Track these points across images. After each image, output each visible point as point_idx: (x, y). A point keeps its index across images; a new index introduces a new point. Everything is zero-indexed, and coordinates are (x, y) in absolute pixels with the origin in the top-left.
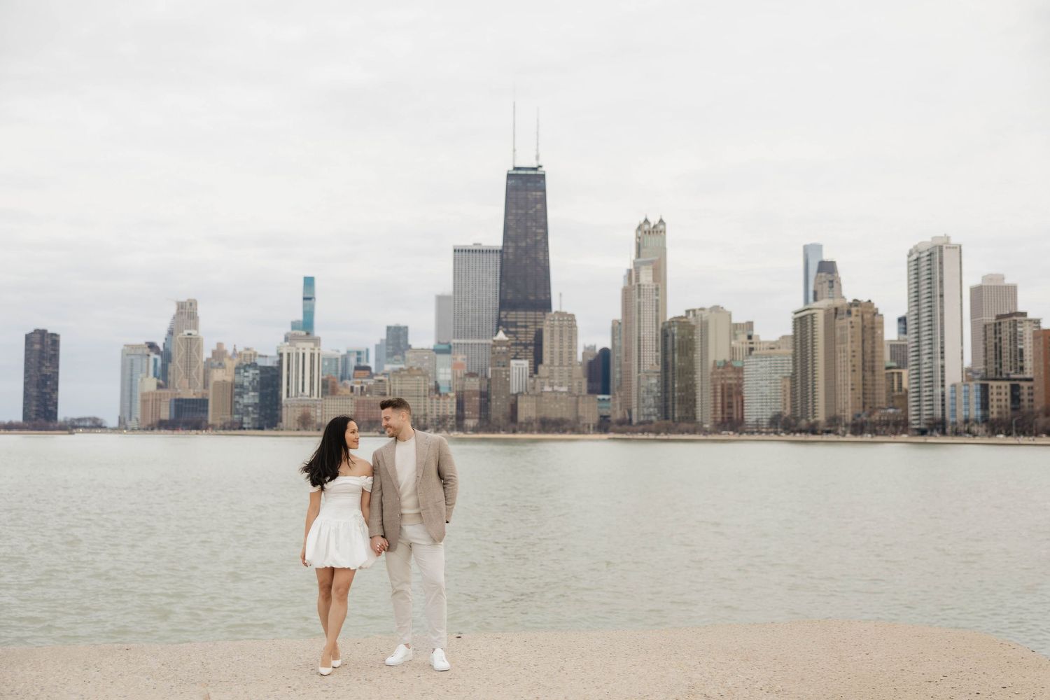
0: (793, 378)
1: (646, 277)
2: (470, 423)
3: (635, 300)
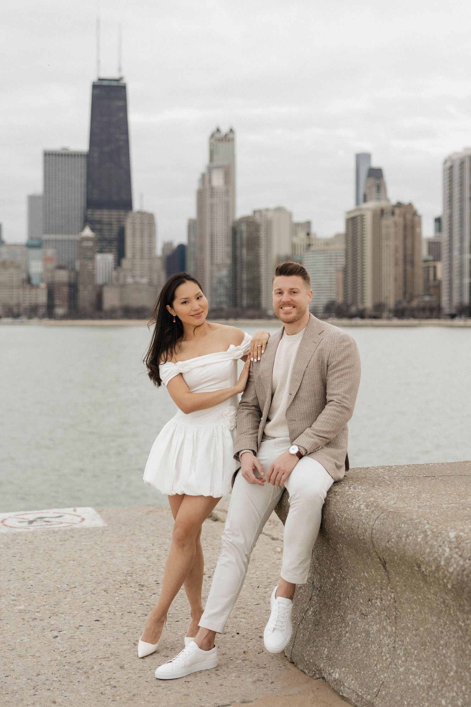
0: (345, 271)
1: (218, 180)
2: (60, 311)
3: (208, 201)
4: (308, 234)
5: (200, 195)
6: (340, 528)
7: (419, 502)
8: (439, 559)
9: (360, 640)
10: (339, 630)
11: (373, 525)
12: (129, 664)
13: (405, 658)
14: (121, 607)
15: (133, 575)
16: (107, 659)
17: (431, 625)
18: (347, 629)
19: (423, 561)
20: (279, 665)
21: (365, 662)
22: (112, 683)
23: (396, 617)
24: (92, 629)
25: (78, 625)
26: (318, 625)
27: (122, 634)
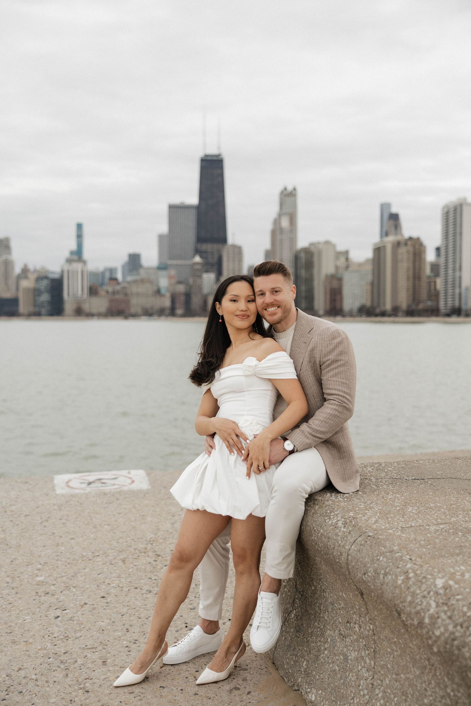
0: (372, 284)
1: (285, 223)
2: (179, 311)
3: (278, 237)
4: (347, 259)
5: (274, 233)
6: (316, 544)
7: (403, 520)
8: (422, 614)
9: (338, 662)
10: (319, 644)
11: (350, 550)
12: (113, 659)
13: (384, 701)
14: (131, 581)
15: (154, 542)
16: (94, 650)
17: (413, 676)
18: (326, 646)
19: (403, 610)
20: (261, 666)
21: (342, 691)
22: (87, 685)
23: (374, 651)
24: (94, 609)
25: (84, 602)
26: (299, 631)
27: (120, 616)
